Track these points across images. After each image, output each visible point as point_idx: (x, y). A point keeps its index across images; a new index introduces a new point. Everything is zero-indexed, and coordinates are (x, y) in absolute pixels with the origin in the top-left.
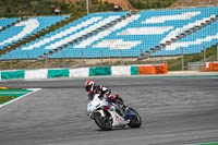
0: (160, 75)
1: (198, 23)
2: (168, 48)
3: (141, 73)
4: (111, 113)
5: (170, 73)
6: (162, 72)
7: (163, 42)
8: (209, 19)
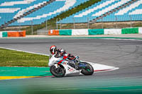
0: (21, 37)
1: (36, 6)
2: (19, 21)
3: (9, 36)
4: (64, 65)
5: (27, 36)
6: (22, 36)
7: (15, 17)
8: (42, 4)
